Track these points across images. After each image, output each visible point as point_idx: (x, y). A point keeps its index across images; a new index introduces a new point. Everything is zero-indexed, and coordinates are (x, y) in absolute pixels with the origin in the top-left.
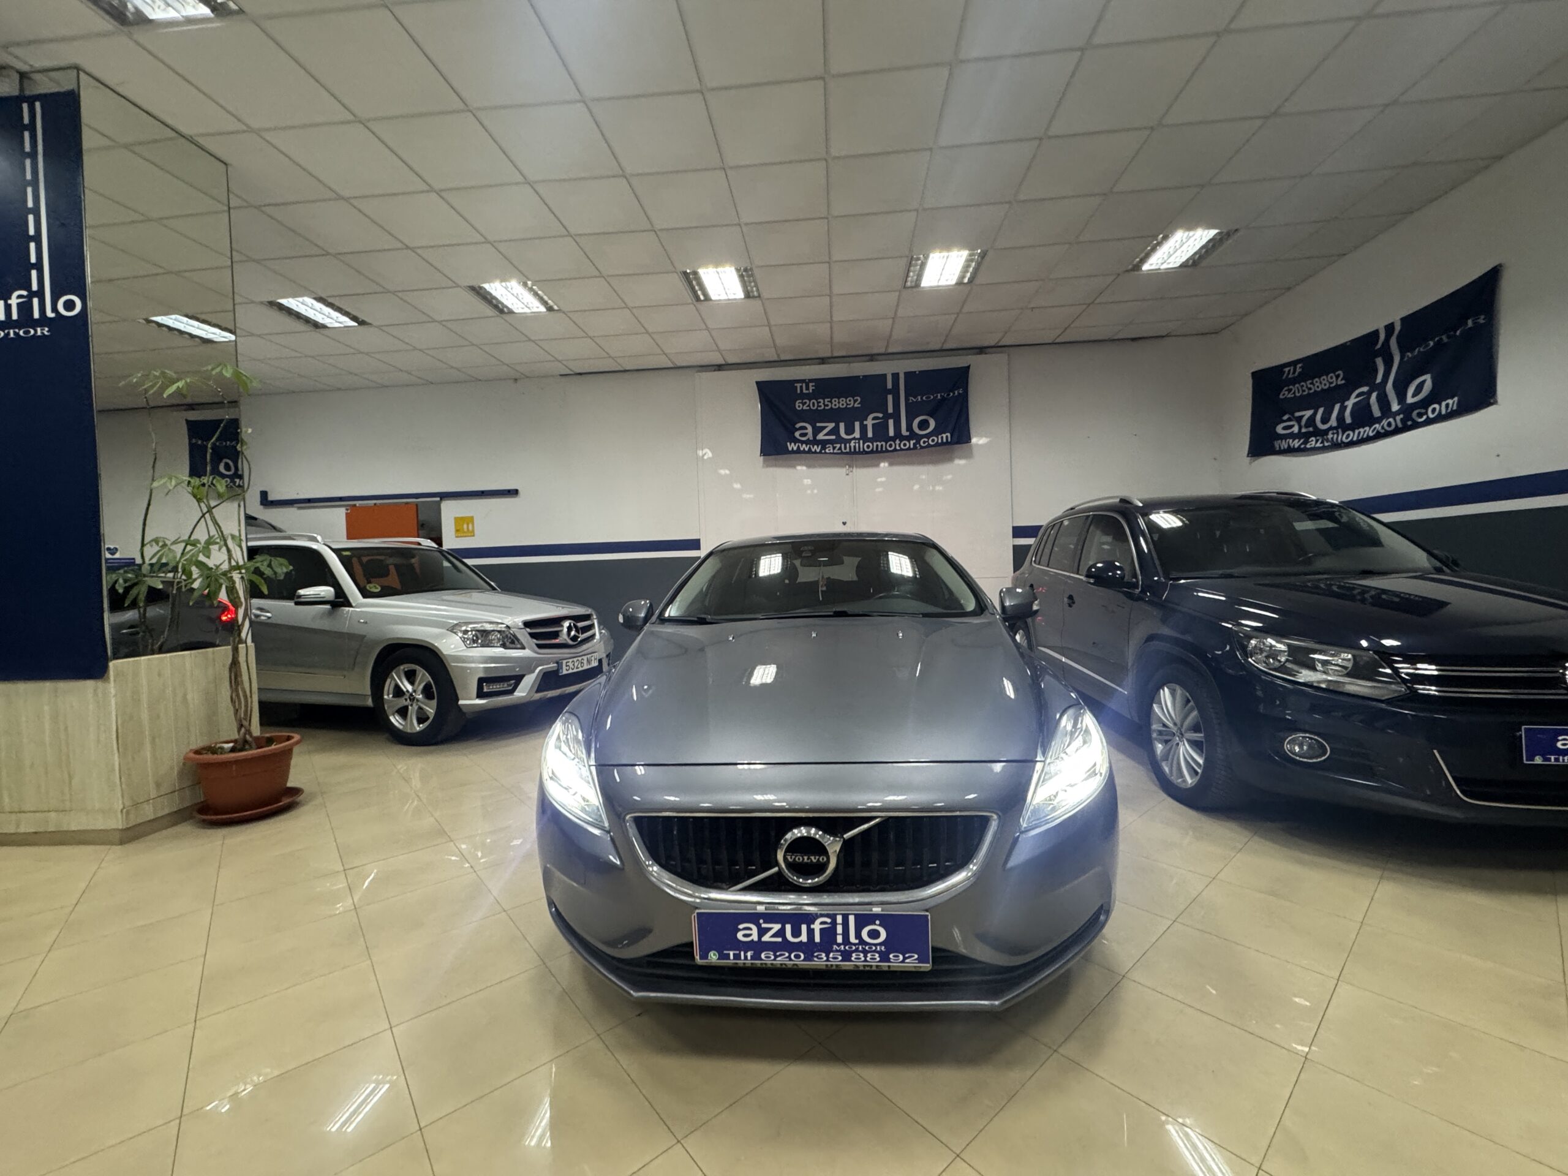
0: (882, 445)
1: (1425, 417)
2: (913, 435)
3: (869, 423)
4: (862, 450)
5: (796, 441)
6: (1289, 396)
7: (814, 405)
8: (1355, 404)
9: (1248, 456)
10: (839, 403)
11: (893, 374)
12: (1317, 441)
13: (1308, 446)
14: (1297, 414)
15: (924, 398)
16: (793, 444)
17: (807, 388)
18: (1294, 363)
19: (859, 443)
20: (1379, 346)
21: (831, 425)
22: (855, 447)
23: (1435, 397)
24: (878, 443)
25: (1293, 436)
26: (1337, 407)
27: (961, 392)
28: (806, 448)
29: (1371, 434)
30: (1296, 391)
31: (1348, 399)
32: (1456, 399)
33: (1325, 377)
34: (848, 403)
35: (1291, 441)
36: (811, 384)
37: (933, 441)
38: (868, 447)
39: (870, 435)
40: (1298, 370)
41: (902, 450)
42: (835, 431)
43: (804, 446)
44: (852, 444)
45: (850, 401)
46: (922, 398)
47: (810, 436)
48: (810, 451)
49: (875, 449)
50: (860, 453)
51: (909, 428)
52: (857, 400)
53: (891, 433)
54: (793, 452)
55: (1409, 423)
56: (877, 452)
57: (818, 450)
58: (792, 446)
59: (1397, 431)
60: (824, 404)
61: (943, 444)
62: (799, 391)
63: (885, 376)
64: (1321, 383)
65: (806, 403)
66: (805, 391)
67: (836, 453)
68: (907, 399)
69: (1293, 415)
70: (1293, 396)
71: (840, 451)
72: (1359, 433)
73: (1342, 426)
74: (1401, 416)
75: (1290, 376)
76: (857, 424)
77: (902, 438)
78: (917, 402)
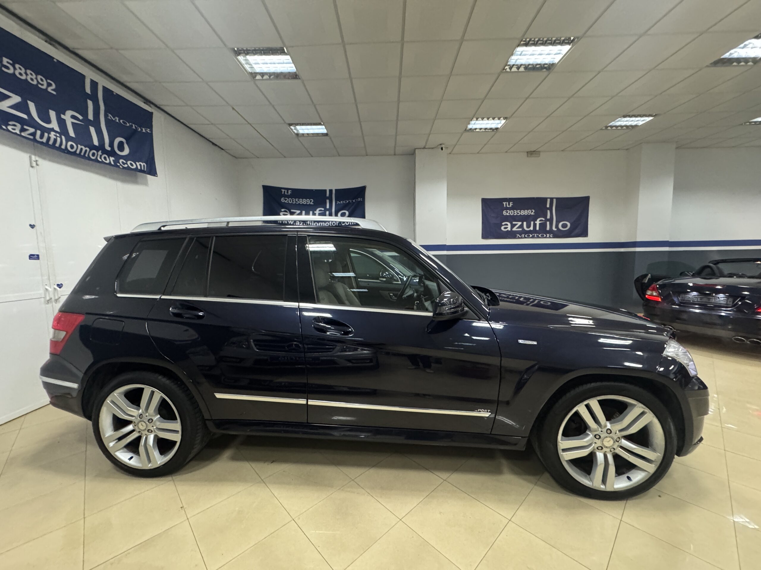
0: (86, 151)
2: (112, 153)
3: (68, 119)
4: (64, 147)
6: (285, 202)
8: (319, 213)
10: (26, 74)
11: (92, 81)
15: (121, 121)
18: (288, 189)
19: (59, 138)
20: (327, 195)
21: (16, 99)
22: (55, 140)
24: (83, 147)
26: (311, 212)
27: (146, 131)
31: (316, 211)
33: (305, 200)
34: (40, 82)
38: (72, 147)
39: (71, 133)
41: (102, 162)
42: (24, 108)
44: (51, 135)
45: (41, 80)
46: (119, 120)
49: (78, 152)
50: (59, 149)
51: (111, 145)
52: (50, 84)
53: (96, 142)
56: (79, 155)
61: (138, 170)
63: (83, 76)
67: (23, 137)
68: (106, 116)
69: (289, 210)
70: (288, 202)
75: (286, 194)
76: (52, 114)
77: (105, 152)
78: (115, 121)
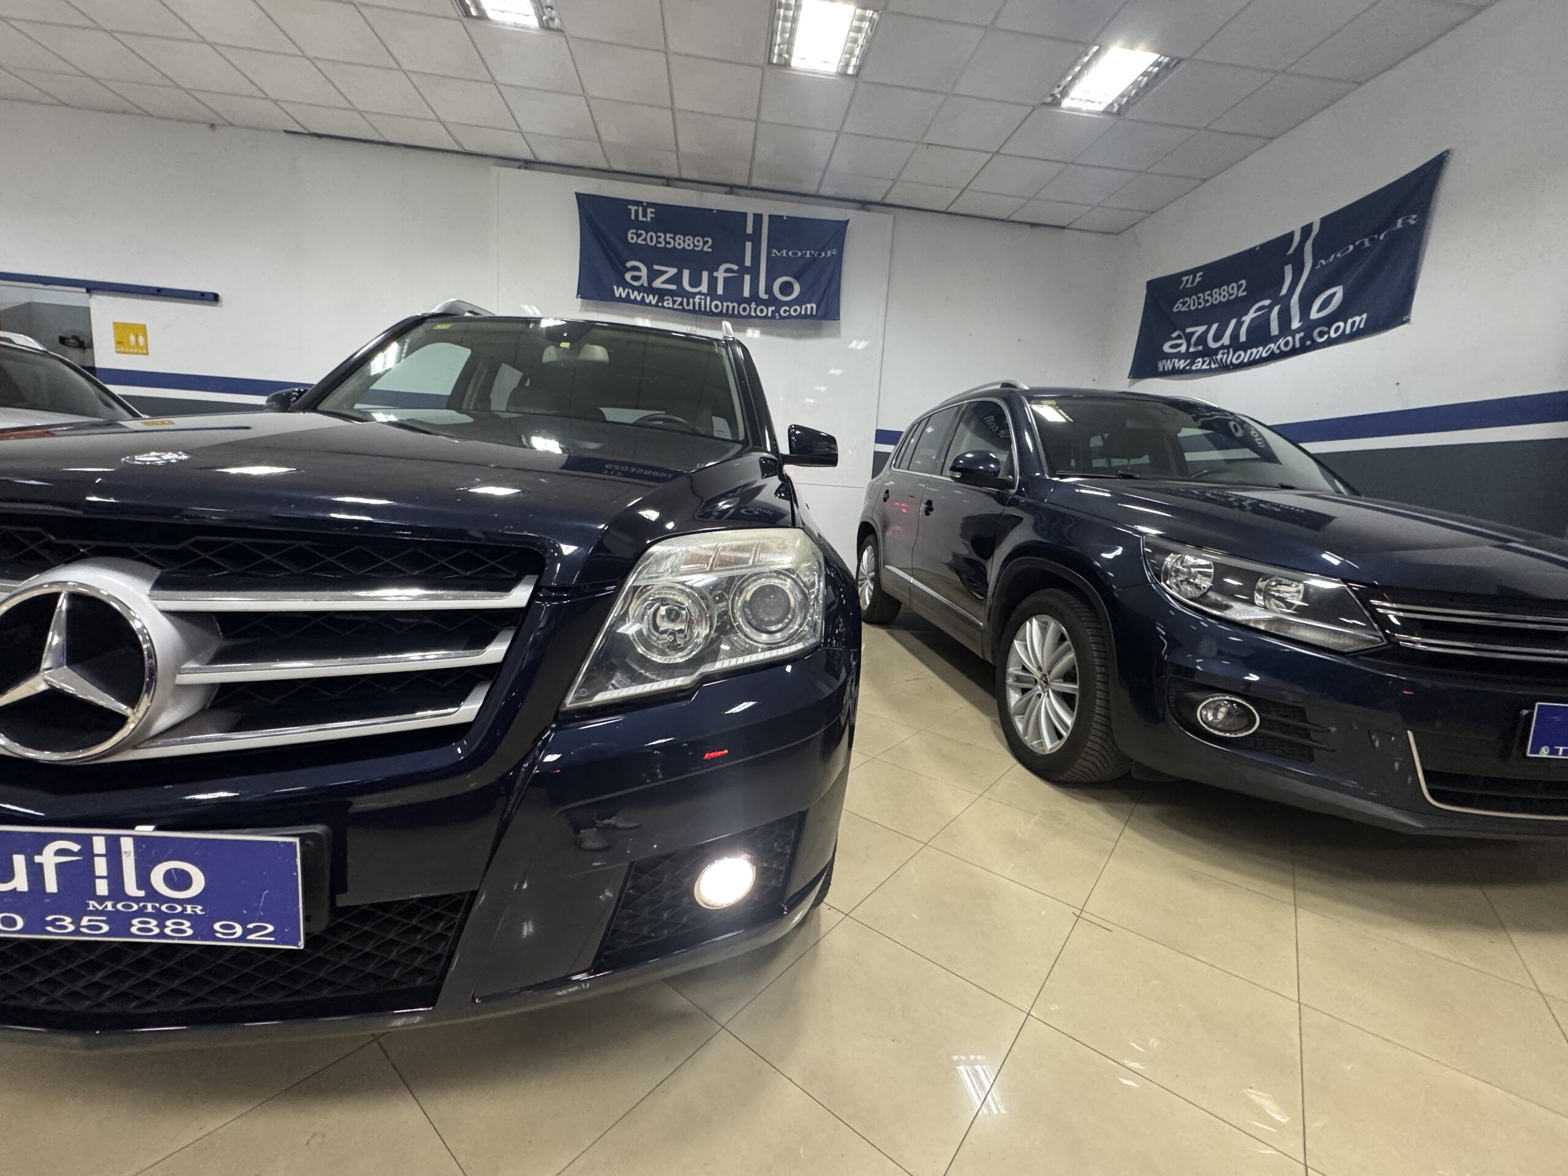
0: (734, 307)
1: (1326, 337)
2: (772, 301)
3: (721, 275)
4: (708, 310)
5: (626, 285)
6: (1183, 309)
7: (651, 240)
8: (1253, 320)
9: (1129, 377)
10: (684, 241)
11: (755, 215)
12: (1204, 362)
13: (1194, 368)
14: (1189, 330)
15: (790, 253)
16: (621, 289)
17: (645, 215)
18: (1193, 272)
19: (705, 300)
20: (1291, 251)
21: (672, 271)
22: (700, 304)
23: (1341, 314)
24: (729, 304)
25: (1179, 356)
26: (1233, 322)
27: (834, 253)
28: (635, 295)
29: (1264, 355)
30: (1193, 303)
31: (1246, 313)
32: (1365, 316)
33: (1225, 287)
34: (696, 244)
35: (1177, 361)
36: (649, 210)
37: (795, 311)
38: (716, 306)
39: (720, 291)
40: (1198, 279)
41: (757, 317)
42: (676, 279)
43: (636, 293)
44: (697, 300)
45: (698, 241)
46: (787, 253)
47: (644, 281)
48: (642, 302)
49: (724, 311)
50: (705, 313)
51: (769, 289)
52: (707, 242)
53: (746, 293)
54: (620, 299)
55: (1308, 343)
57: (654, 302)
58: (619, 292)
59: (1294, 352)
60: (665, 240)
61: (806, 317)
62: (633, 217)
63: (745, 214)
64: (1220, 294)
65: (641, 235)
66: (641, 218)
67: (676, 310)
68: (769, 253)
69: (1184, 332)
70: (1187, 309)
71: (681, 307)
72: (1252, 353)
73: (1236, 345)
74: (1302, 334)
75: (1189, 286)
76: (705, 274)
77: (760, 302)
78: (781, 257)
